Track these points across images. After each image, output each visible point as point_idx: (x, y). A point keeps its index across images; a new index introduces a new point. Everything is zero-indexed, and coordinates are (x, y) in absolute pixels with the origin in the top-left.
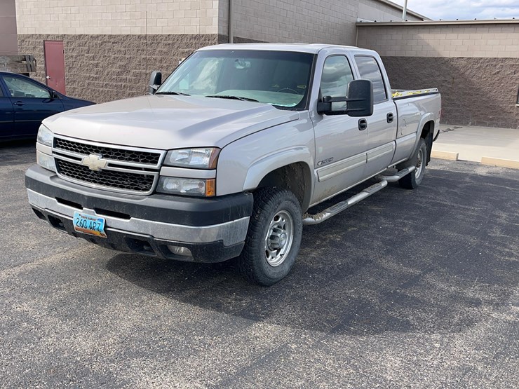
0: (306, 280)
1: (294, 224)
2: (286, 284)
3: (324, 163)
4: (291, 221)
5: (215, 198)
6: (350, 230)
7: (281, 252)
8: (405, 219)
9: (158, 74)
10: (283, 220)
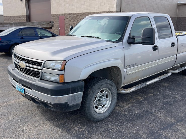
0: (116, 120)
1: (112, 94)
2: (106, 122)
3: (130, 66)
4: (110, 92)
5: (64, 83)
6: (149, 95)
7: (105, 106)
8: (179, 91)
9: (71, 27)
10: (106, 92)
